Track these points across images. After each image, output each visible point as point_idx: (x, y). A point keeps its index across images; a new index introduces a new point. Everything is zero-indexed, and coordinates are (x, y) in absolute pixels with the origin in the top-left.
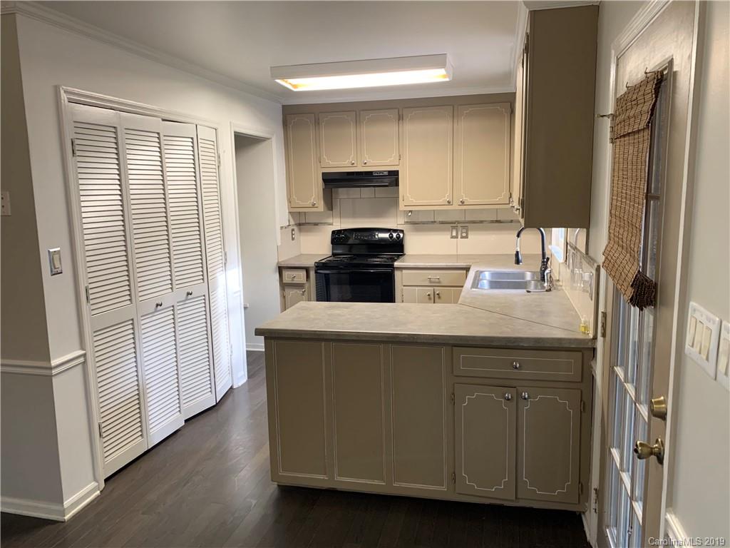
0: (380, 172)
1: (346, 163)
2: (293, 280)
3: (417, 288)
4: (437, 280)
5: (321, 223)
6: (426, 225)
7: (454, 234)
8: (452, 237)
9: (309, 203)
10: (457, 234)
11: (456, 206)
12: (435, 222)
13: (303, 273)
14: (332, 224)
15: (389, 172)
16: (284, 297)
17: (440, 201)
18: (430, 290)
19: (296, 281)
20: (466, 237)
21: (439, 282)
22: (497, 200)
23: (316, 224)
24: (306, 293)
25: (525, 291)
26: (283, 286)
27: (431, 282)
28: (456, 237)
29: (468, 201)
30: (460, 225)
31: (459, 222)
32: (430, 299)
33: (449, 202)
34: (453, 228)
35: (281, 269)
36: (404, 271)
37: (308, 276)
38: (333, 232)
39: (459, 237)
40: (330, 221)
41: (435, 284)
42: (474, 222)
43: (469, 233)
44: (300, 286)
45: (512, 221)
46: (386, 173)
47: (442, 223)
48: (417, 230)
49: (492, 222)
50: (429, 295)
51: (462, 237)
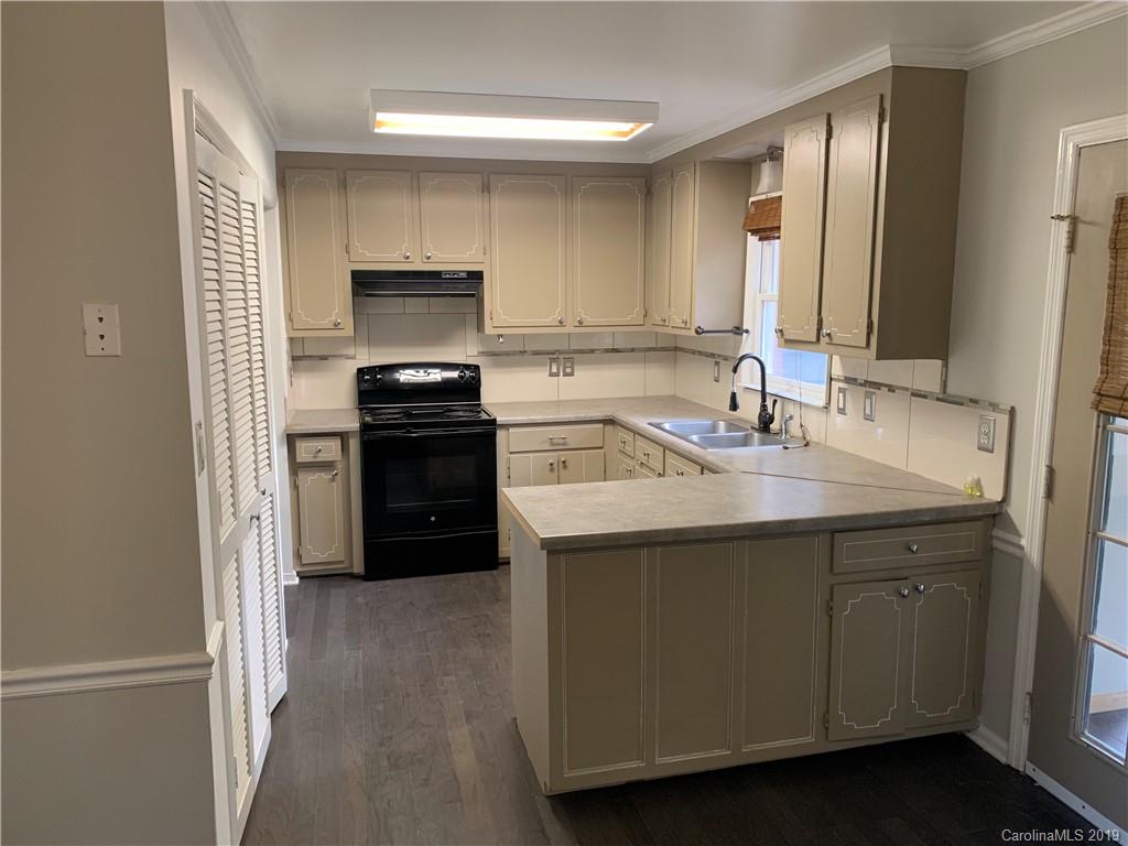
0: (455, 273)
1: (396, 256)
2: (315, 457)
3: (531, 455)
4: (562, 441)
5: (334, 356)
6: (512, 357)
7: (554, 370)
8: (551, 375)
9: (327, 322)
10: (558, 369)
11: (569, 329)
12: (525, 352)
13: (335, 444)
14: (353, 358)
15: (469, 273)
16: (295, 487)
17: (548, 321)
18: (552, 457)
19: (322, 457)
20: (572, 374)
21: (564, 444)
22: (627, 320)
23: (324, 358)
24: (338, 478)
25: (781, 446)
26: (296, 467)
27: (552, 444)
28: (557, 375)
29: (589, 320)
30: (561, 355)
31: (560, 352)
32: (552, 470)
33: (561, 322)
34: (553, 360)
35: (291, 439)
36: (511, 430)
37: (345, 448)
38: (360, 371)
39: (561, 374)
40: (351, 351)
41: (558, 446)
42: (581, 352)
43: (576, 367)
44: (327, 466)
45: (633, 350)
46: (464, 275)
47: (536, 353)
48: (497, 365)
49: (607, 351)
50: (551, 464)
51: (566, 375)
